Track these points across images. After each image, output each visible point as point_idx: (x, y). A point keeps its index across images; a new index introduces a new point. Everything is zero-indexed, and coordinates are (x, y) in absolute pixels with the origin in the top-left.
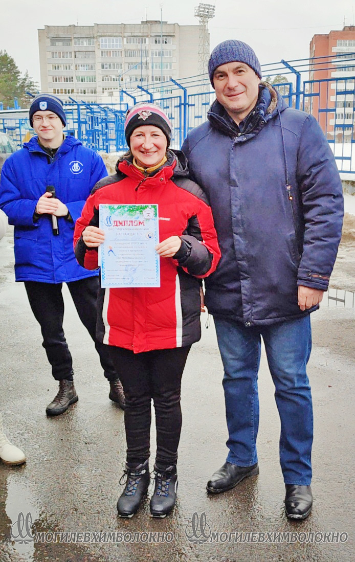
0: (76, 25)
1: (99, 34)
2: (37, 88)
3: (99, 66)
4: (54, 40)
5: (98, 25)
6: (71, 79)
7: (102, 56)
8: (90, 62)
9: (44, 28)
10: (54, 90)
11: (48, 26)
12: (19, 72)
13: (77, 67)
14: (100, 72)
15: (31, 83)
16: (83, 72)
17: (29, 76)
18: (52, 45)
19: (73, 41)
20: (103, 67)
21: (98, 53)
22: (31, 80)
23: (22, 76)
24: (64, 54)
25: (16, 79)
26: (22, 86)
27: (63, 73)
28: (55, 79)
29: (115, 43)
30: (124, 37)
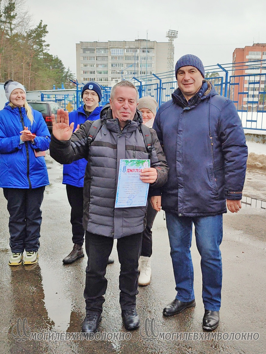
0: (98, 42)
1: (111, 47)
2: (74, 77)
3: (110, 65)
4: (85, 50)
5: (110, 41)
6: (94, 72)
7: (112, 59)
8: (105, 62)
9: (79, 43)
10: (84, 78)
11: (82, 42)
12: (64, 68)
13: (97, 65)
14: (111, 68)
15: (71, 74)
16: (101, 68)
17: (70, 70)
18: (84, 52)
19: (96, 51)
20: (112, 65)
21: (110, 57)
22: (71, 73)
23: (66, 70)
24: (90, 58)
25: (62, 72)
26: (66, 76)
27: (89, 68)
28: (85, 72)
29: (120, 52)
30: (125, 48)
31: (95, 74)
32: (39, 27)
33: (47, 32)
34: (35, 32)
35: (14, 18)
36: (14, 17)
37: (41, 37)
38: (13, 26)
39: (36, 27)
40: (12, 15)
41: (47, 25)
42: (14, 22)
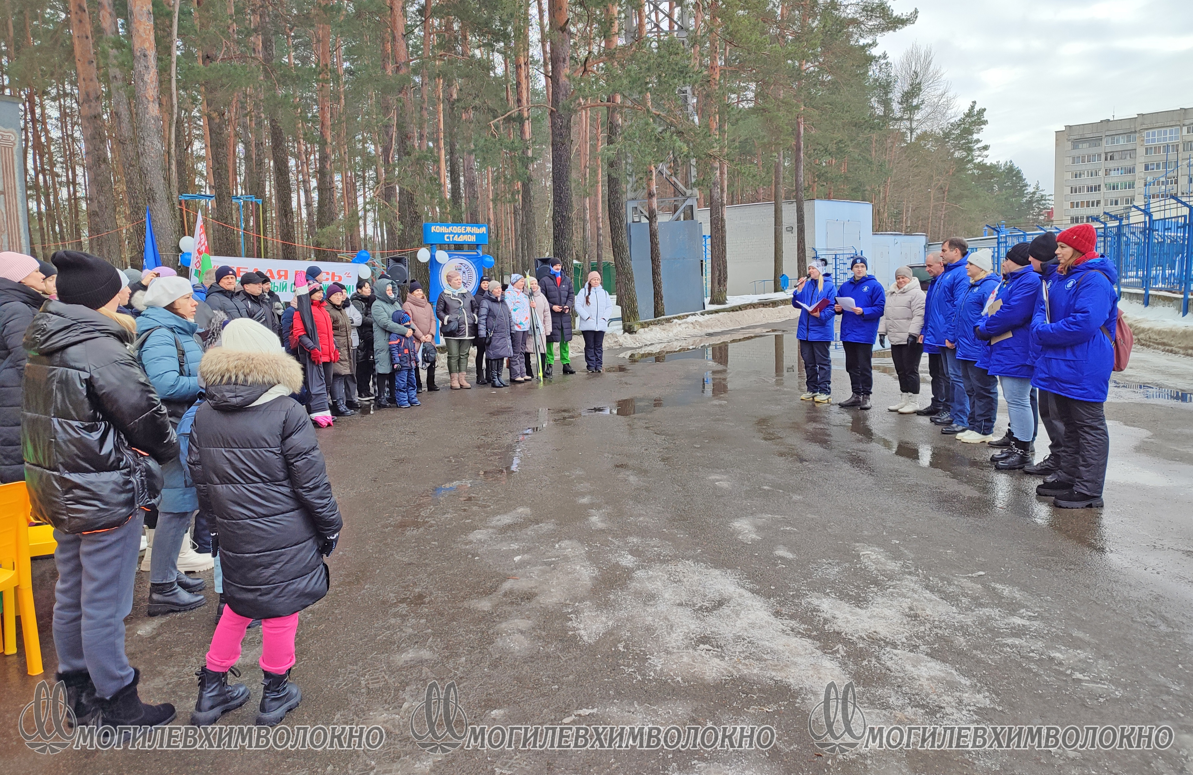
0: (1112, 119)
1: (1145, 127)
2: (1050, 202)
3: (1140, 169)
4: (1076, 143)
5: (1143, 115)
6: (1097, 188)
7: (1147, 153)
8: (1127, 163)
9: (1064, 129)
10: (1072, 203)
11: (1070, 126)
12: (1026, 185)
13: (1107, 172)
14: (1142, 175)
15: (1042, 196)
16: (1115, 177)
17: (1041, 189)
18: (1075, 147)
19: (1104, 141)
20: (1147, 168)
21: (1141, 151)
22: (1043, 193)
23: (1031, 189)
24: (1090, 158)
25: (1022, 194)
26: (1030, 202)
27: (1087, 181)
28: (1074, 190)
29: (1168, 136)
30: (1184, 125)
31: (1099, 190)
32: (969, 115)
33: (985, 122)
34: (959, 125)
35: (919, 109)
36: (917, 107)
37: (971, 133)
38: (914, 125)
39: (963, 116)
40: (914, 104)
41: (985, 110)
42: (918, 116)
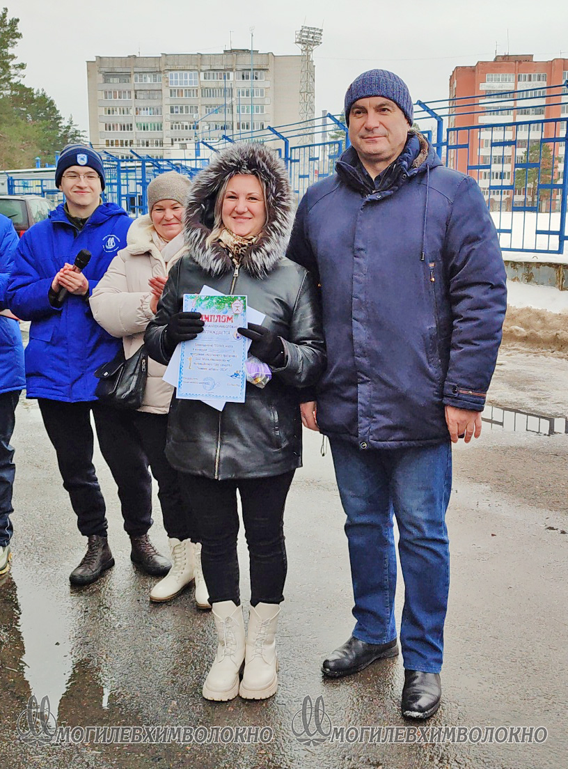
0: (138, 56)
1: (168, 67)
2: (84, 139)
3: (167, 110)
4: (108, 76)
5: (166, 55)
6: (130, 127)
7: (171, 96)
8: (155, 103)
9: (95, 60)
10: (107, 141)
11: (100, 58)
12: (60, 118)
13: (137, 111)
14: (168, 117)
15: (76, 132)
16: (145, 117)
17: (74, 123)
18: (106, 81)
19: (133, 77)
20: (172, 112)
21: (166, 92)
22: (77, 128)
23: (64, 123)
24: (121, 94)
25: (56, 127)
26: (65, 137)
27: (118, 118)
28: (108, 127)
29: (188, 79)
30: (201, 71)
31: (131, 129)
32: (1, 24)
33: (19, 36)
37: (6, 46)
41: (18, 20)
